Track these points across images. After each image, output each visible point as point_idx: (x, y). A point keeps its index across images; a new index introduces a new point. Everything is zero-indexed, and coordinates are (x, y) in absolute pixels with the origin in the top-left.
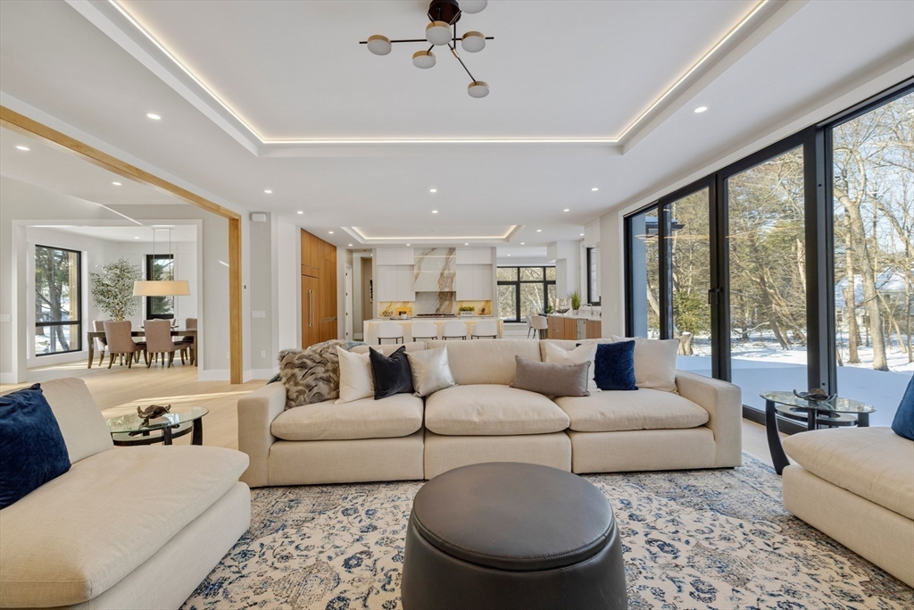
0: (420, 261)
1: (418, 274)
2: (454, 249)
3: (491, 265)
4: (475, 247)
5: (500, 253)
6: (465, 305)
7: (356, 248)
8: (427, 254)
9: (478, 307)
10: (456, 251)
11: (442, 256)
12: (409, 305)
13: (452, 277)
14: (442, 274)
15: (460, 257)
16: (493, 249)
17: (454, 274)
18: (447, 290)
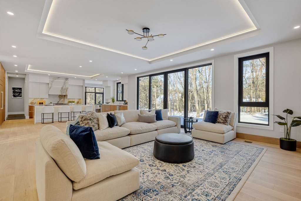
0: (52, 81)
1: (51, 87)
2: (68, 79)
3: (83, 86)
4: (78, 79)
5: (86, 82)
6: (70, 100)
7: (19, 73)
8: (55, 79)
9: (76, 101)
10: (69, 80)
11: (62, 81)
12: (44, 100)
13: (67, 89)
14: (62, 88)
15: (70, 82)
16: (84, 80)
17: (68, 88)
18: (64, 94)
